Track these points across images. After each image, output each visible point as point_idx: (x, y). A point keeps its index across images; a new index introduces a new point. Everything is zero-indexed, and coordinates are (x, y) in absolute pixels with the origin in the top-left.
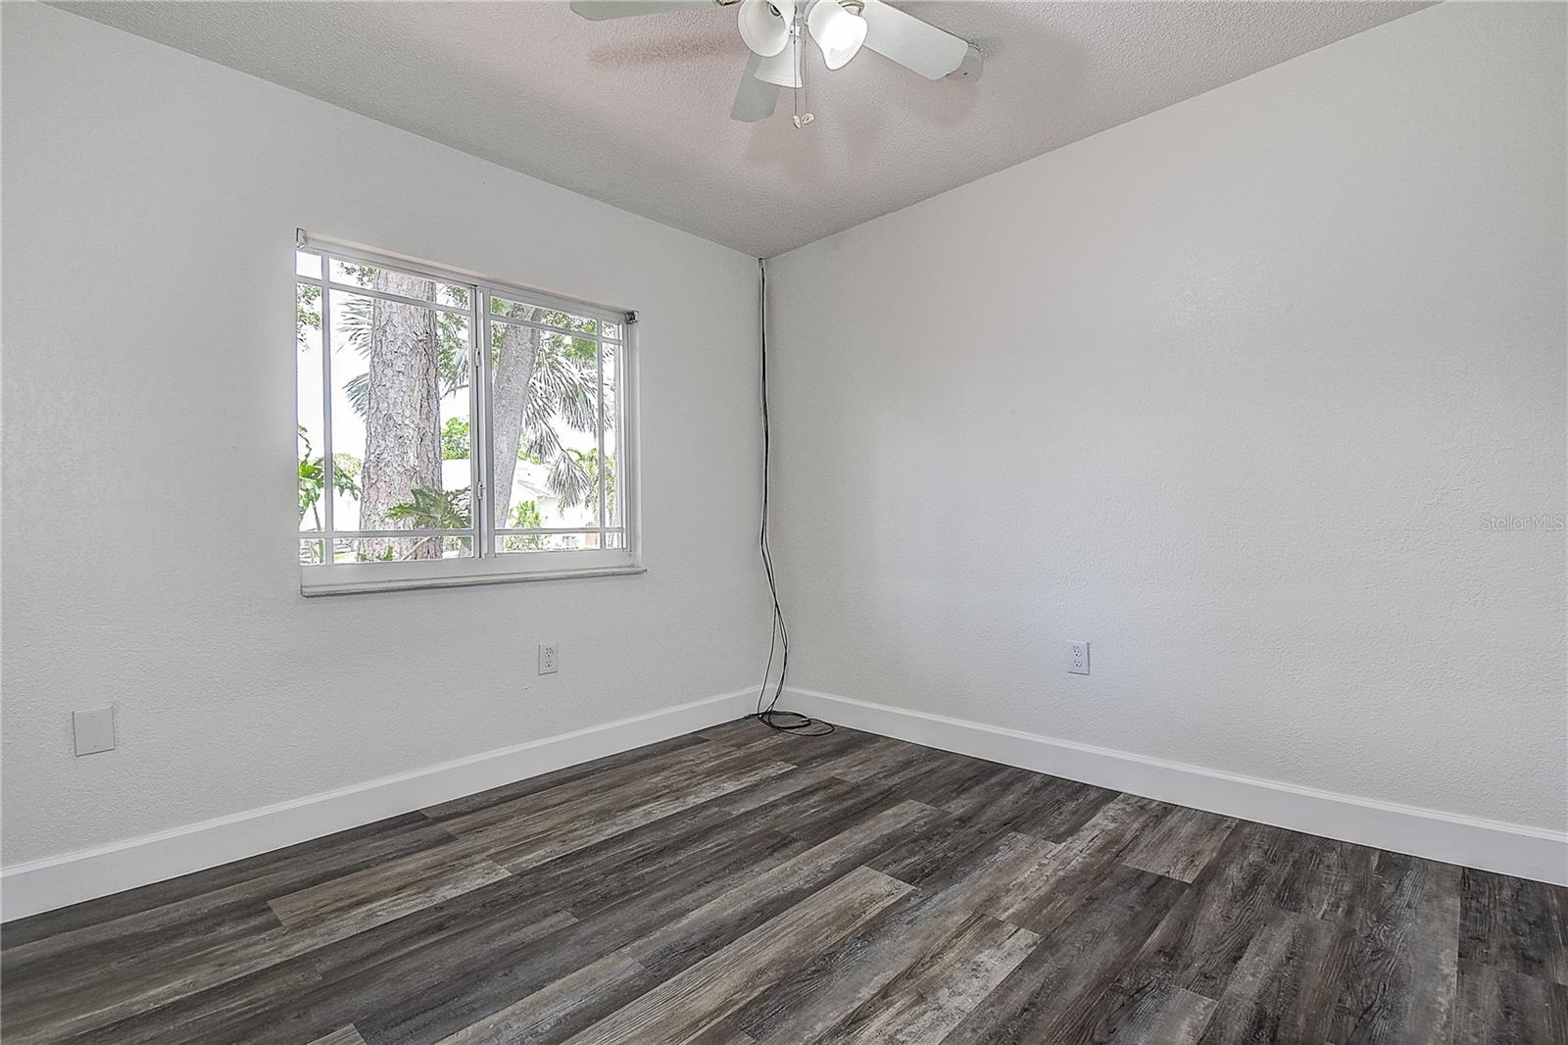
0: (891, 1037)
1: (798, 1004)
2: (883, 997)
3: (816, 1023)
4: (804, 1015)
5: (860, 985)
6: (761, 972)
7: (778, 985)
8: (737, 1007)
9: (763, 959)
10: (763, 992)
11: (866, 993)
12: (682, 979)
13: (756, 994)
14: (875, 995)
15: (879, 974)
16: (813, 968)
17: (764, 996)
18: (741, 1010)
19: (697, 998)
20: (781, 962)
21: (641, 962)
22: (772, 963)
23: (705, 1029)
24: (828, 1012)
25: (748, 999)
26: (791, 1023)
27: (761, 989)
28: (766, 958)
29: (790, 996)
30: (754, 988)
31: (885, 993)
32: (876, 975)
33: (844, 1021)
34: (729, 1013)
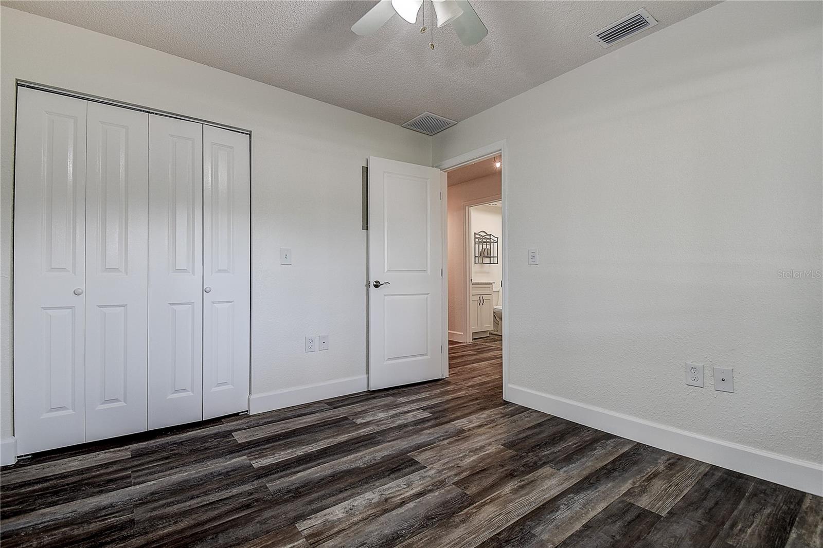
0: (408, 487)
1: (444, 504)
2: (404, 502)
3: (438, 495)
4: (443, 499)
5: (412, 509)
6: (463, 521)
7: (454, 513)
8: (474, 505)
9: (462, 529)
10: (461, 511)
11: (411, 505)
12: (506, 523)
13: (465, 511)
14: (407, 503)
15: (401, 513)
16: (434, 520)
17: (461, 509)
18: (472, 504)
19: (495, 512)
20: (451, 526)
21: (534, 535)
22: (456, 526)
23: (487, 498)
24: (432, 498)
25: (469, 508)
26: (449, 496)
27: (462, 513)
28: (459, 530)
29: (448, 508)
30: (467, 514)
31: (403, 503)
32: (402, 513)
33: (426, 494)
34: (478, 503)
